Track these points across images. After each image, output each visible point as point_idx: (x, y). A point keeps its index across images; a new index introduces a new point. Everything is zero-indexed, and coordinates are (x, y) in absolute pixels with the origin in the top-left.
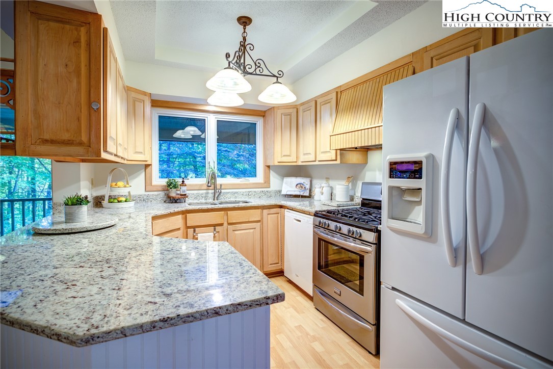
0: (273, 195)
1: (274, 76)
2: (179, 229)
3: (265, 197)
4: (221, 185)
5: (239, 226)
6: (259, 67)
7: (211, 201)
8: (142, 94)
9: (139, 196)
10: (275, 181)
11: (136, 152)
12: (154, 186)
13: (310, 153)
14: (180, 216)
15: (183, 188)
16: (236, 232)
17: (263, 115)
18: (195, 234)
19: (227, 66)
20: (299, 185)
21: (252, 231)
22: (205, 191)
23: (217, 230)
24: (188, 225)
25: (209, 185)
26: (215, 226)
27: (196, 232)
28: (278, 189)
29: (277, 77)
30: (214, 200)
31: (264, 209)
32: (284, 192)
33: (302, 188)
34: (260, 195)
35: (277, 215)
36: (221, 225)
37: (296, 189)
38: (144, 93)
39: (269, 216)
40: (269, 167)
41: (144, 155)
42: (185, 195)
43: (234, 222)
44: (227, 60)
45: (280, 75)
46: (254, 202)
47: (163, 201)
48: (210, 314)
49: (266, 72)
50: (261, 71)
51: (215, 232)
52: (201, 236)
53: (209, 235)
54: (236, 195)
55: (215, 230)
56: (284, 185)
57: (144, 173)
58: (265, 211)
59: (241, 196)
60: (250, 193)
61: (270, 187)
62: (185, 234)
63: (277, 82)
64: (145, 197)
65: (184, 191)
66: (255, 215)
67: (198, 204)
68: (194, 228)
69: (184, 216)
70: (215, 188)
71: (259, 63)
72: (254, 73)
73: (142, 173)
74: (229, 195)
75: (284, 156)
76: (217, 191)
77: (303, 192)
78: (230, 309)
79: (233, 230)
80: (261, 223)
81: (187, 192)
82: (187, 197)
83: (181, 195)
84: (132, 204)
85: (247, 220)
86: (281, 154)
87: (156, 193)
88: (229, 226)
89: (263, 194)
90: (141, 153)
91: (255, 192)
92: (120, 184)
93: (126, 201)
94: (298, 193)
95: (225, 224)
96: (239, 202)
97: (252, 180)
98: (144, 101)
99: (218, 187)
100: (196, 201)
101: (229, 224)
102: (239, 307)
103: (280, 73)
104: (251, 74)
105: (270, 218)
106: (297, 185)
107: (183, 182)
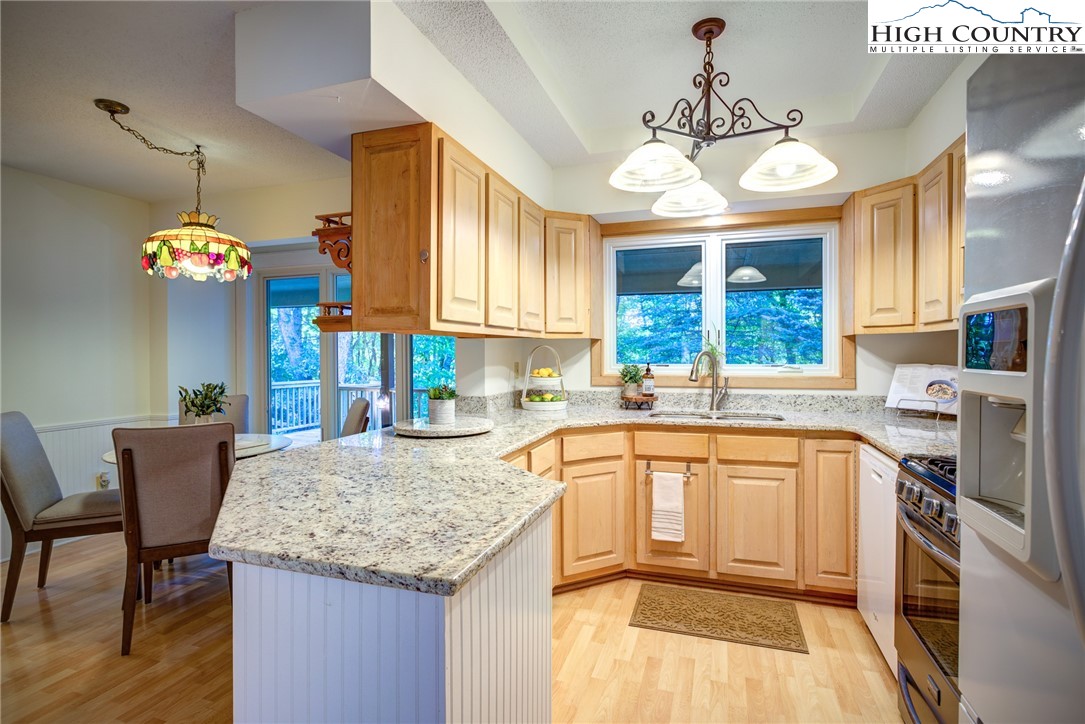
0: (865, 407)
1: (780, 127)
2: (620, 457)
3: (841, 410)
4: (726, 379)
5: (742, 469)
6: (742, 116)
7: (706, 410)
8: (574, 220)
9: (581, 394)
10: (870, 373)
11: (562, 319)
12: (605, 377)
13: (937, 301)
14: (621, 434)
15: (647, 383)
16: (737, 482)
17: (837, 215)
18: (649, 472)
19: (651, 137)
20: (936, 387)
21: (775, 484)
22: (697, 391)
23: (693, 471)
24: (637, 452)
25: (693, 378)
26: (689, 461)
27: (652, 468)
28: (879, 393)
29: (787, 128)
30: (711, 409)
31: (809, 438)
32: (891, 403)
33: (945, 393)
34: (826, 406)
35: (845, 455)
36: (704, 461)
37: (927, 397)
38: (578, 217)
39: (821, 456)
40: (852, 338)
41: (576, 322)
42: (652, 395)
43: (731, 458)
44: (649, 127)
45: (794, 120)
46: (794, 419)
47: (618, 406)
48: (333, 571)
49: (758, 124)
50: (746, 125)
51: (688, 474)
52: (660, 477)
53: (675, 479)
54: (764, 402)
55: (688, 469)
56: (894, 384)
57: (589, 354)
58: (811, 445)
59: (776, 405)
60: (800, 400)
61: (855, 388)
62: (632, 468)
63: (787, 139)
64: (590, 396)
65: (649, 389)
66: (786, 449)
67: (676, 414)
68: (649, 459)
69: (630, 434)
70: (715, 386)
71: (740, 108)
72: (731, 133)
73: (584, 355)
74: (748, 402)
75: (879, 310)
76: (719, 390)
77: (947, 405)
78: (360, 574)
79: (729, 477)
80: (799, 469)
81: (657, 391)
82: (656, 399)
83: (645, 395)
84: (561, 405)
85: (762, 459)
86: (872, 306)
87: (607, 389)
88: (719, 466)
89: (834, 404)
90: (570, 319)
91: (813, 397)
92: (544, 372)
93: (552, 400)
94: (931, 407)
95: (713, 461)
96: (766, 417)
97: (809, 370)
98: (575, 230)
99: (721, 383)
100: (677, 409)
101: (722, 462)
102: (373, 576)
103: (795, 115)
104: (724, 137)
105: (824, 462)
106: (930, 385)
107: (648, 370)
